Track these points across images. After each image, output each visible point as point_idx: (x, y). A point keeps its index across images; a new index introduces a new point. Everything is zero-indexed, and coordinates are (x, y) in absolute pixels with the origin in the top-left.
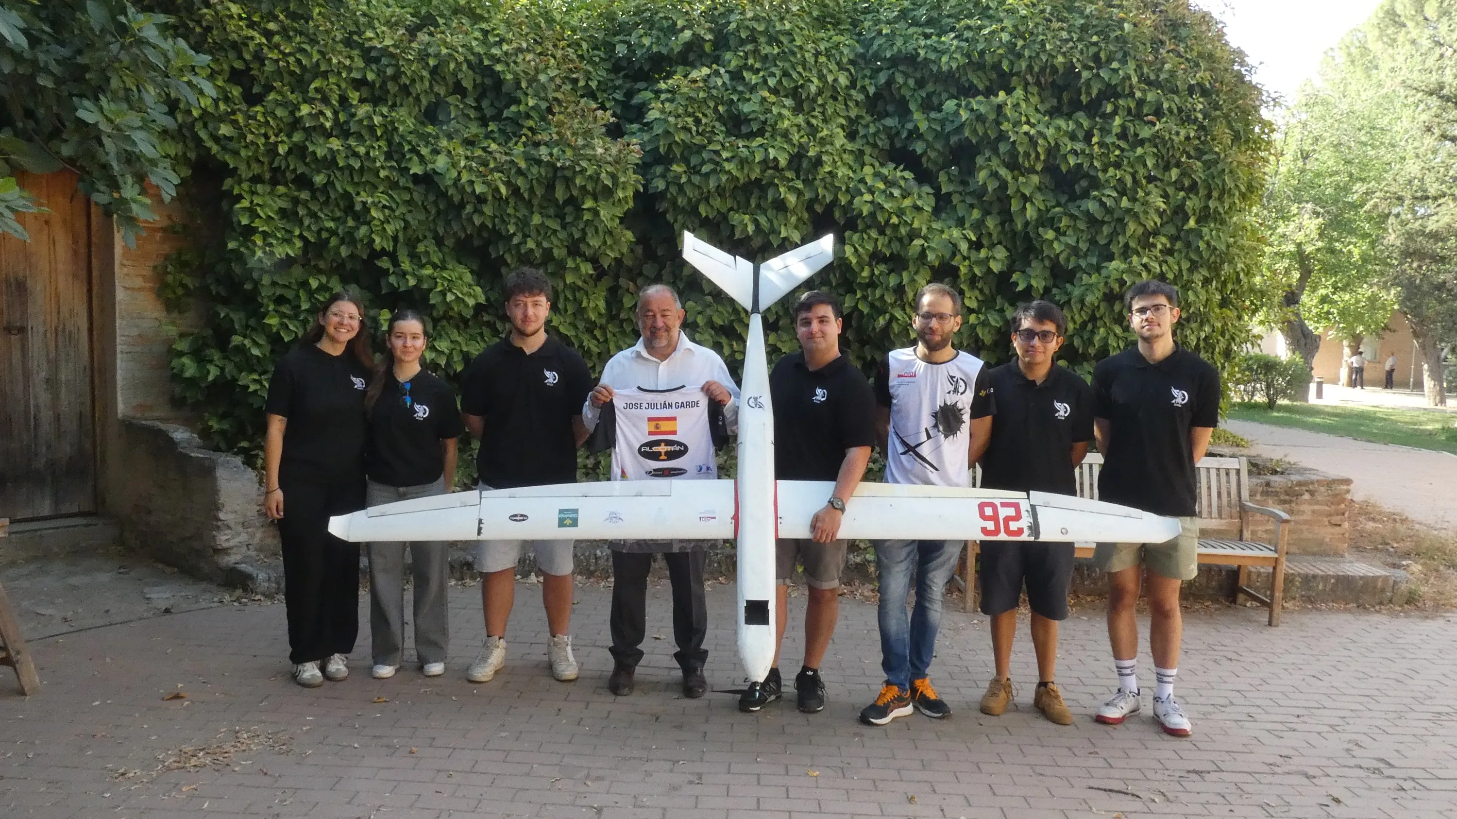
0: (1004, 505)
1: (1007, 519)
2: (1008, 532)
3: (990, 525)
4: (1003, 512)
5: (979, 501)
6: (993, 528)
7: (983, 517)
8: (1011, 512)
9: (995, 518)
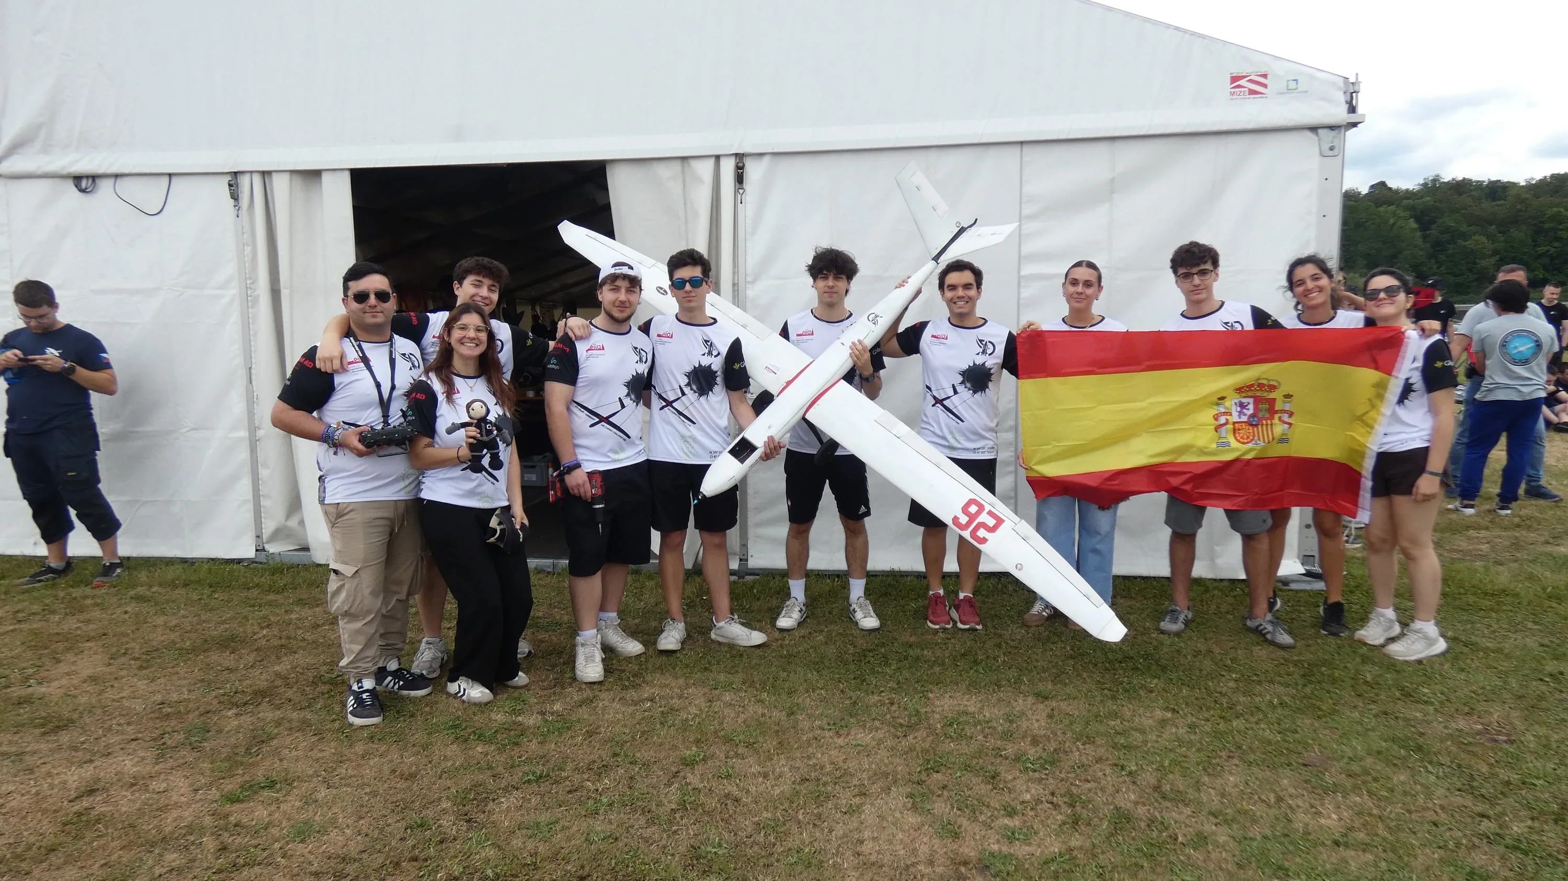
0: (990, 513)
1: (983, 525)
2: (973, 534)
3: (964, 519)
4: (984, 518)
5: (974, 497)
6: (964, 523)
7: (965, 510)
8: (991, 522)
9: (972, 518)
